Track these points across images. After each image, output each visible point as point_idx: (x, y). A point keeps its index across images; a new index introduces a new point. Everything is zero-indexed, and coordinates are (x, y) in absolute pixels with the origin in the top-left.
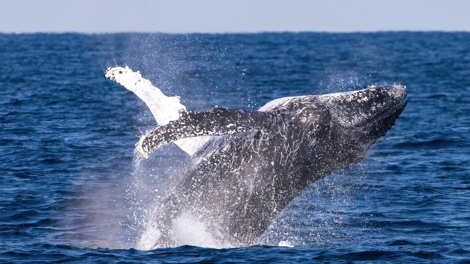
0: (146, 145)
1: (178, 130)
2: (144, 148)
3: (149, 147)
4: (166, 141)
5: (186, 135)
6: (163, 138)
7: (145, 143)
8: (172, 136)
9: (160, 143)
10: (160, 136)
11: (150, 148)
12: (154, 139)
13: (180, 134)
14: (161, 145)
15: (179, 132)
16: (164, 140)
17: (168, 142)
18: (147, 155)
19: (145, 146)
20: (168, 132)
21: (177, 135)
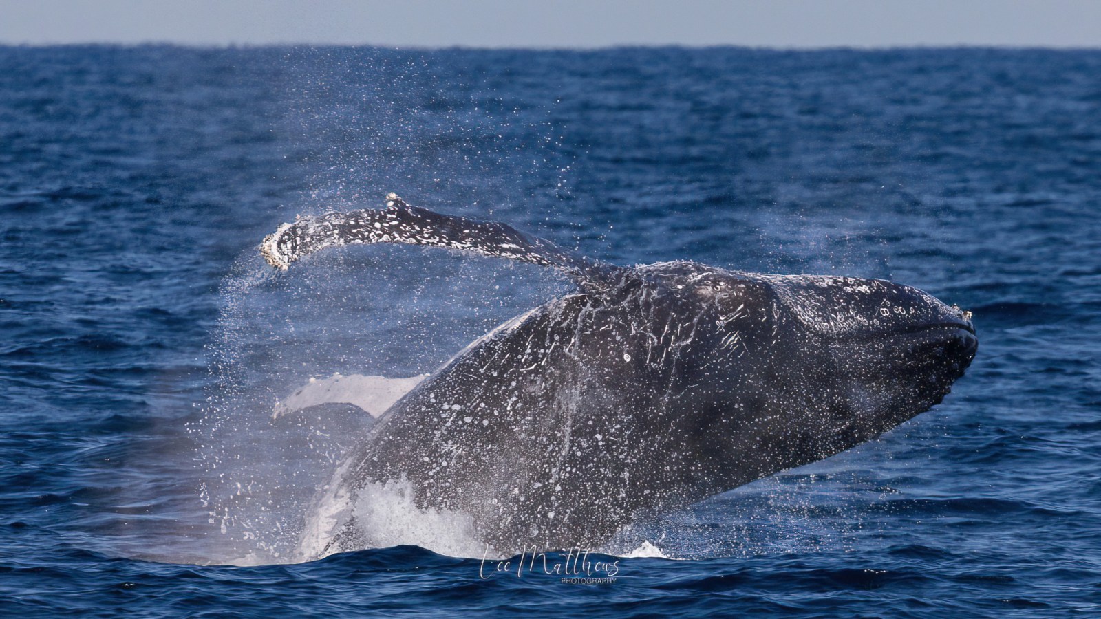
0: (289, 240)
1: (377, 225)
2: (283, 246)
3: (296, 245)
4: (342, 240)
5: (395, 238)
6: (336, 232)
7: (286, 237)
8: (359, 232)
9: (326, 240)
10: (327, 226)
11: (298, 247)
12: (311, 231)
13: (380, 232)
14: (328, 244)
15: (377, 229)
16: (337, 237)
17: (346, 241)
18: (286, 261)
19: (285, 243)
20: (348, 223)
21: (372, 234)
